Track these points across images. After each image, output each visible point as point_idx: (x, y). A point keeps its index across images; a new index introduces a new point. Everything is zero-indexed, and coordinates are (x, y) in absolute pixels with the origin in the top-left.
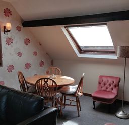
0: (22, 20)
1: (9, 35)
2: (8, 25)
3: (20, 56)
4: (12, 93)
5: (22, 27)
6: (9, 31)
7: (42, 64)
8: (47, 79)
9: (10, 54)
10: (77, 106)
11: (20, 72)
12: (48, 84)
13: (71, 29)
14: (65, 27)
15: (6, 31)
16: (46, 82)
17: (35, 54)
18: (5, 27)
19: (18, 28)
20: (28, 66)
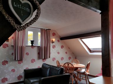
0: (60, 37)
1: (54, 44)
2: (54, 40)
3: (59, 54)
4: (52, 67)
5: (60, 40)
6: (54, 42)
7: (70, 58)
8: (69, 63)
9: (54, 52)
10: (86, 80)
11: (58, 61)
12: (69, 66)
13: (83, 40)
14: (80, 39)
15: (53, 42)
16: (68, 65)
17: (66, 53)
18: (52, 41)
19: (58, 41)
20: (62, 59)
